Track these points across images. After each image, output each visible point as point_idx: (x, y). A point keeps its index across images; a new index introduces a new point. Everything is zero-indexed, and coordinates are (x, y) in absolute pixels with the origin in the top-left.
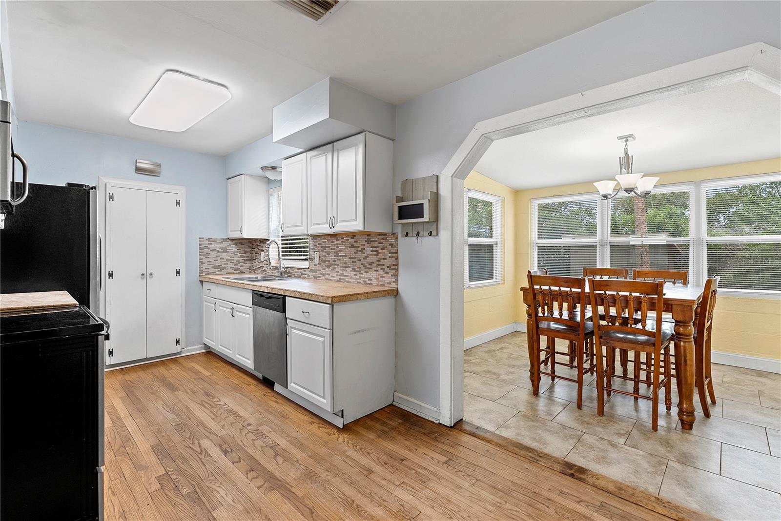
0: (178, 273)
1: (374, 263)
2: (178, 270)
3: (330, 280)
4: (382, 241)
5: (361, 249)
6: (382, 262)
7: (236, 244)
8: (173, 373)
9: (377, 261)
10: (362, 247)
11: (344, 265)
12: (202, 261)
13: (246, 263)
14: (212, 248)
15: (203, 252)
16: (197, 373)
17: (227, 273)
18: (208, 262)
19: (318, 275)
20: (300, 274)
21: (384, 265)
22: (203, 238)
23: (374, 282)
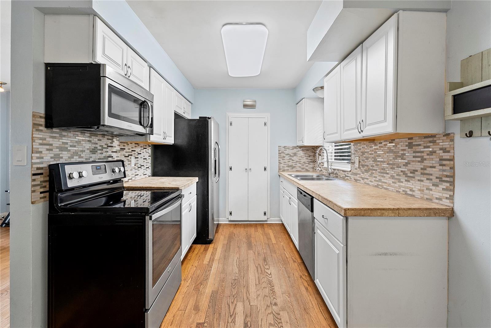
0: (265, 169)
1: (417, 171)
2: (265, 168)
3: (369, 184)
4: (429, 144)
5: (400, 155)
6: (429, 170)
7: (303, 150)
8: (257, 234)
9: (422, 169)
10: (402, 152)
11: (382, 171)
12: (280, 161)
13: (311, 164)
14: (286, 153)
15: (281, 156)
16: (269, 239)
17: (296, 171)
18: (284, 162)
19: (358, 179)
20: (344, 176)
21: (431, 175)
22: (281, 146)
23: (417, 194)
